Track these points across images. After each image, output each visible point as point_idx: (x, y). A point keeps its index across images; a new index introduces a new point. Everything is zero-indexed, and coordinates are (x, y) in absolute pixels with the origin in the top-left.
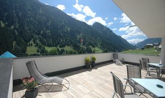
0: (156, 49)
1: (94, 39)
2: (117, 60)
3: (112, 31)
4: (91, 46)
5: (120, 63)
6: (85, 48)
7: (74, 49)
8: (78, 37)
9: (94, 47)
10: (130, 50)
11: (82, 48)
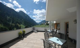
0: (44, 25)
1: (20, 20)
2: (35, 31)
3: (29, 17)
4: (18, 24)
5: (36, 32)
6: (14, 25)
7: (4, 26)
8: (8, 18)
9: (20, 24)
10: (37, 26)
11: (12, 25)
